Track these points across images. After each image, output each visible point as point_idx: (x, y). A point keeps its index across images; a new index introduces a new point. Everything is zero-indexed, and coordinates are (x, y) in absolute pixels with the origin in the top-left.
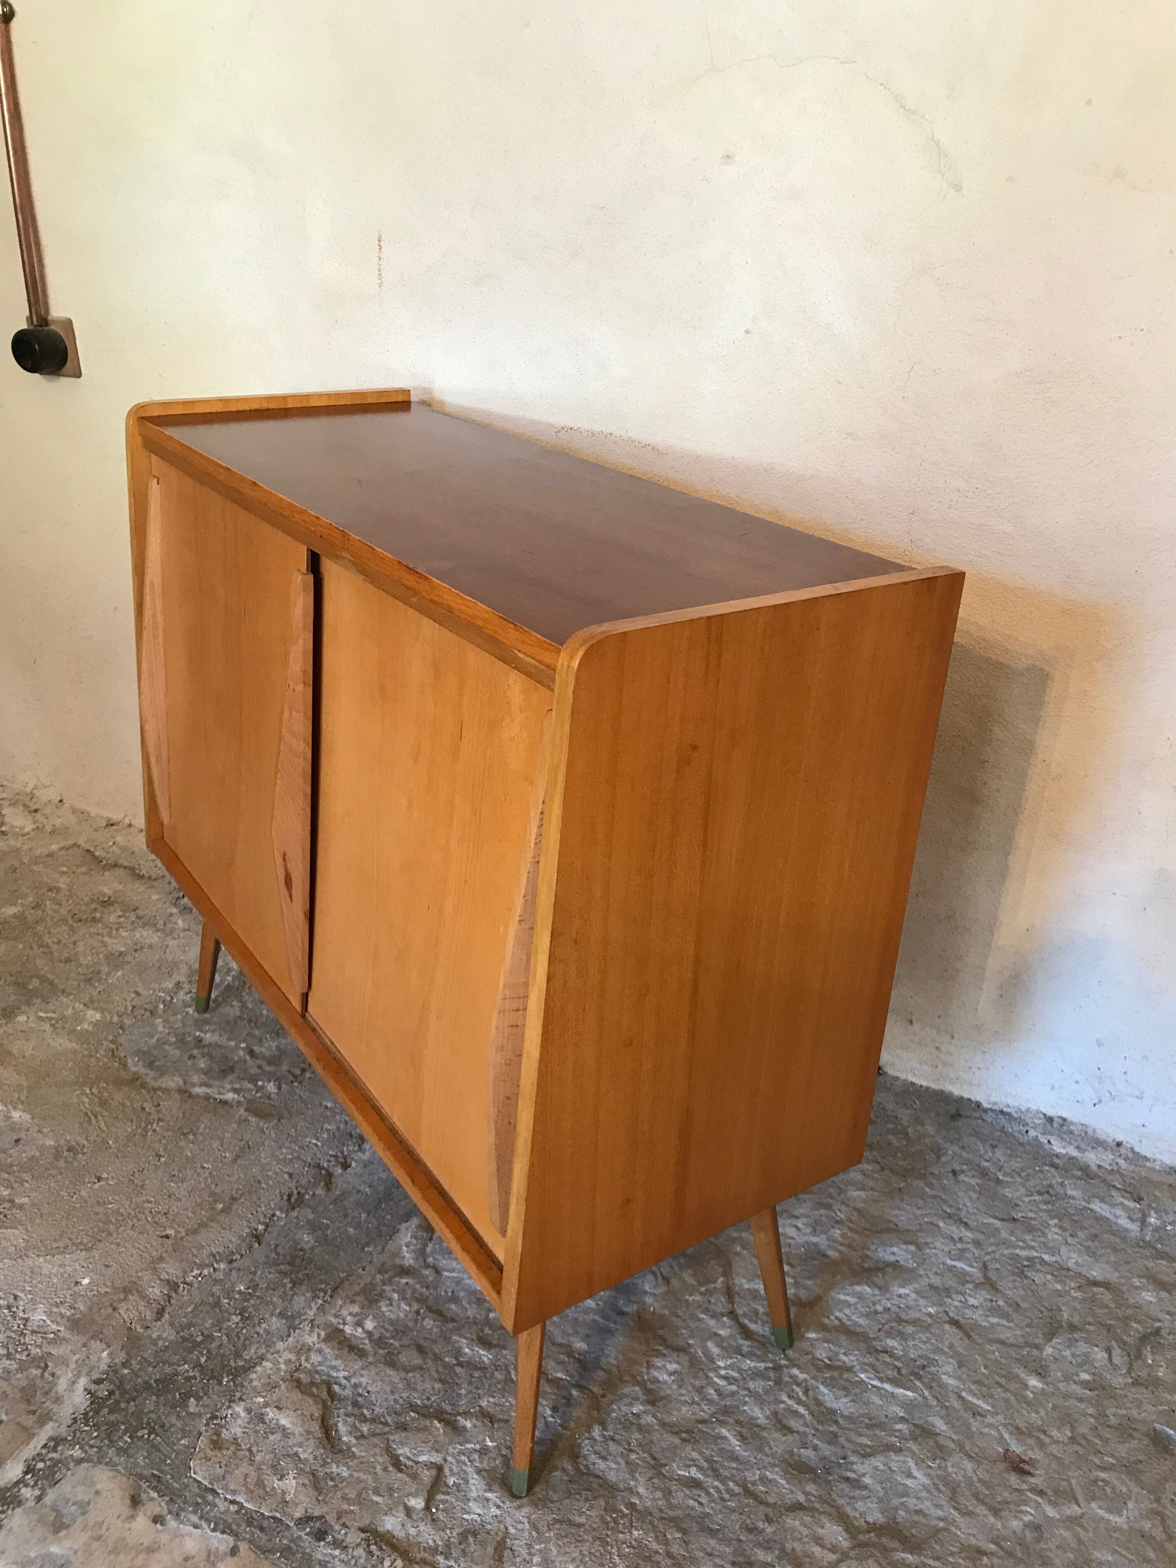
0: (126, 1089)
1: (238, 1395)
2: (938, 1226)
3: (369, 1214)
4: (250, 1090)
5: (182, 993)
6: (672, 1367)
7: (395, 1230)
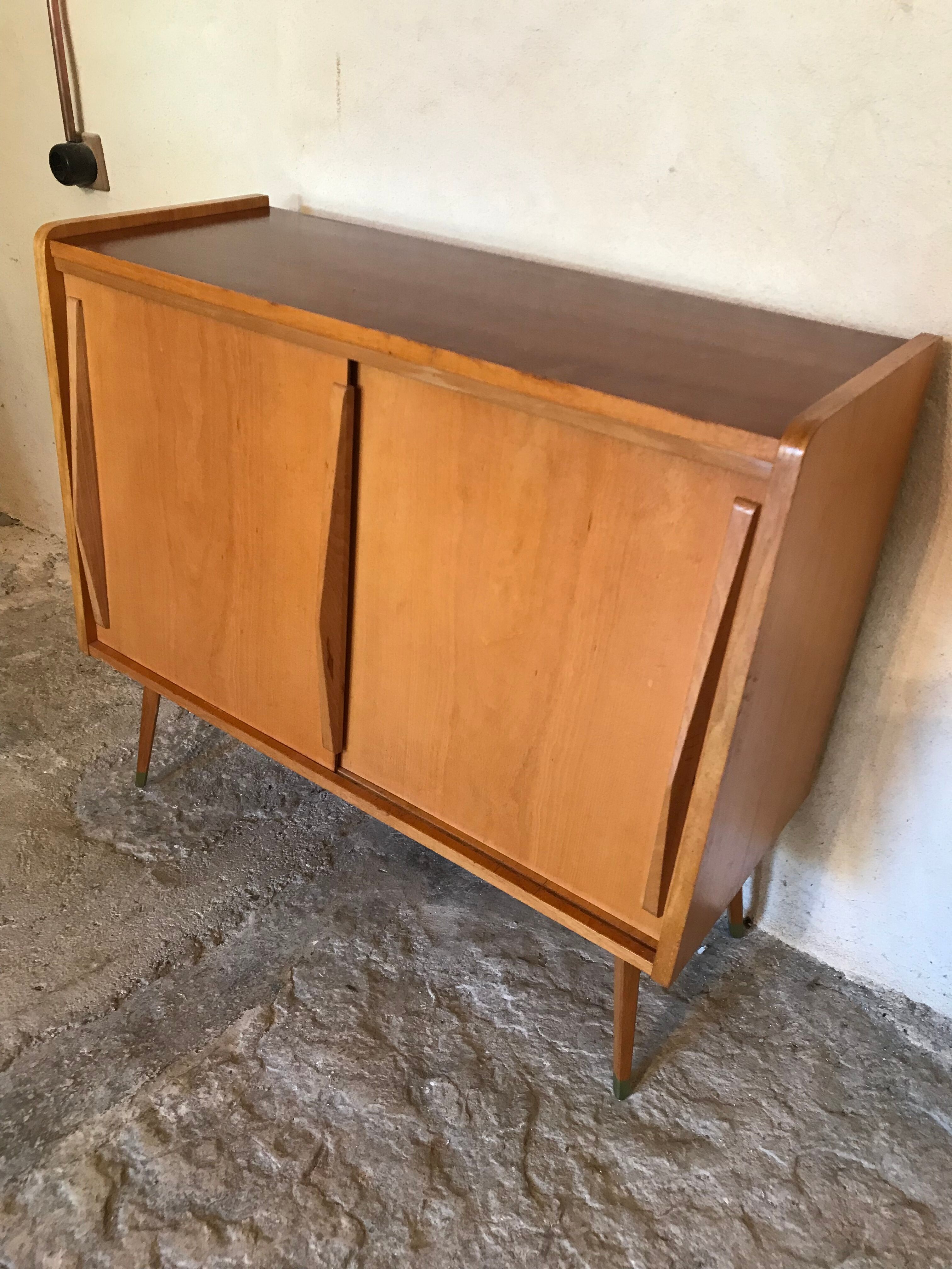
0: (63, 835)
1: (43, 1161)
2: (760, 1105)
3: (222, 993)
4: (165, 852)
6: (447, 1212)
7: (239, 1015)
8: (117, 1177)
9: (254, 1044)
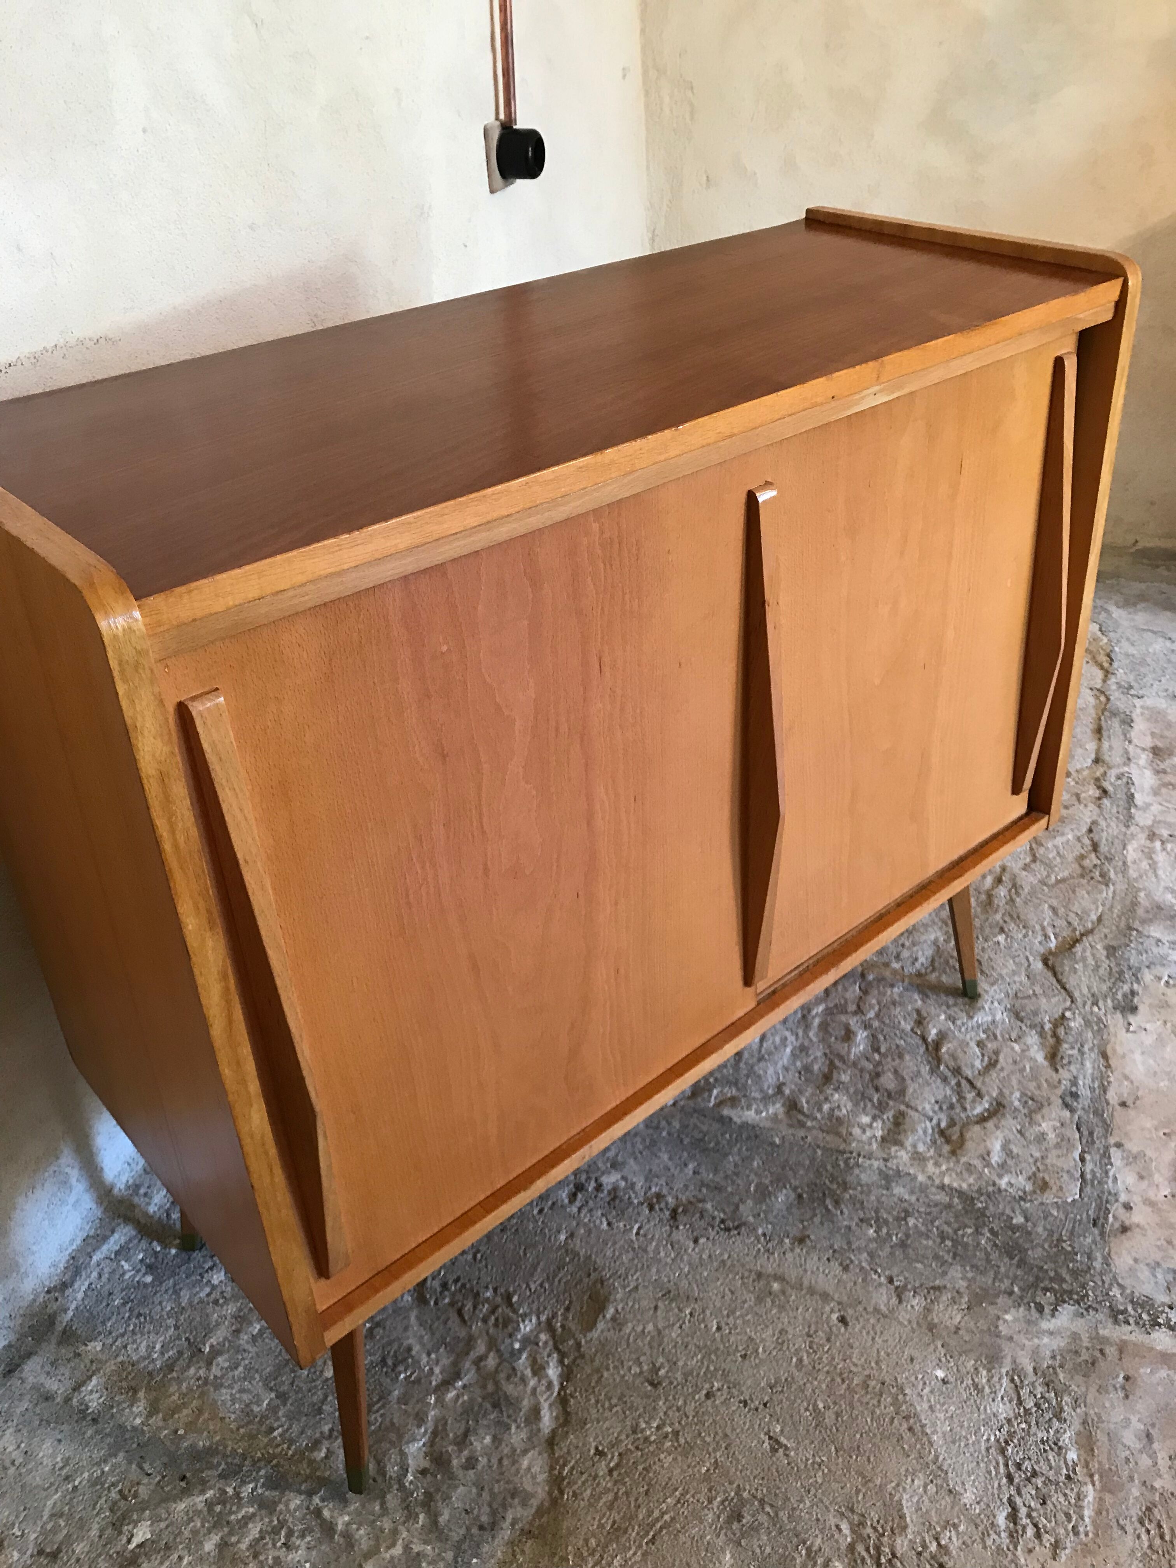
1: (990, 1189)
7: (745, 1126)
8: (957, 1129)
9: (766, 1099)
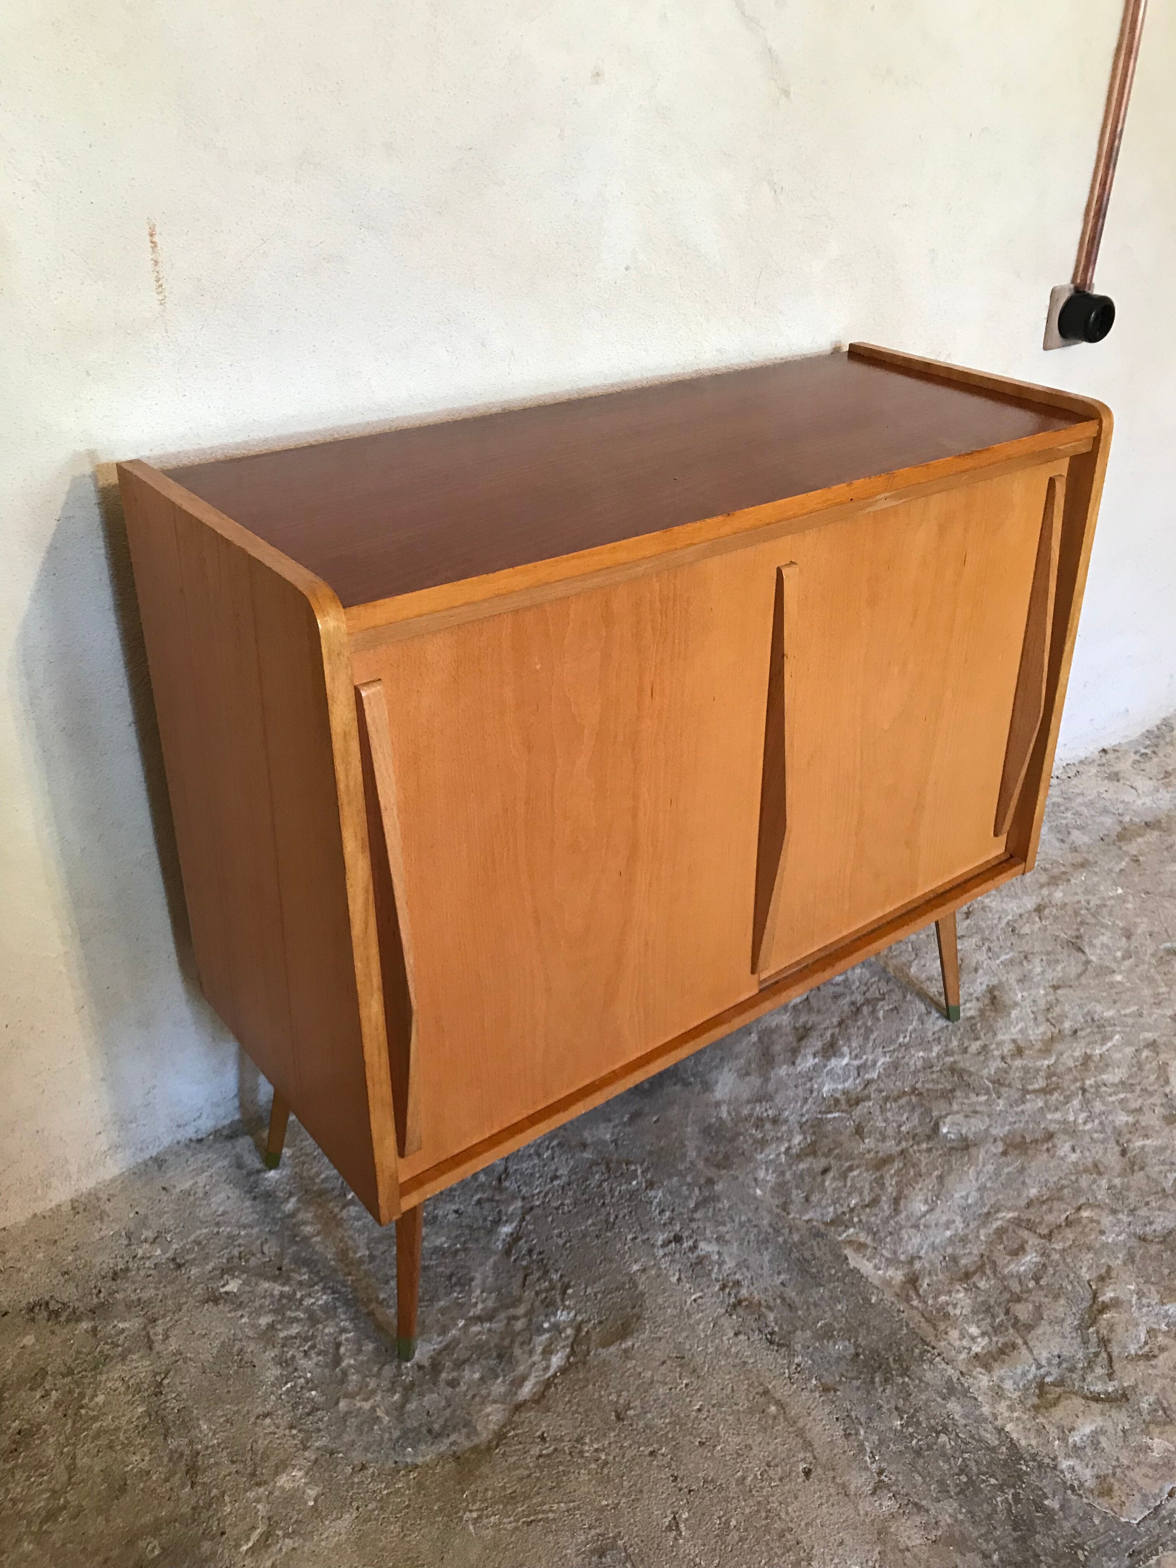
0: (482, 1470)
3: (821, 1286)
4: (554, 1338)
5: (302, 1362)
6: (1067, 1147)
8: (1059, 1390)
9: (893, 1262)
